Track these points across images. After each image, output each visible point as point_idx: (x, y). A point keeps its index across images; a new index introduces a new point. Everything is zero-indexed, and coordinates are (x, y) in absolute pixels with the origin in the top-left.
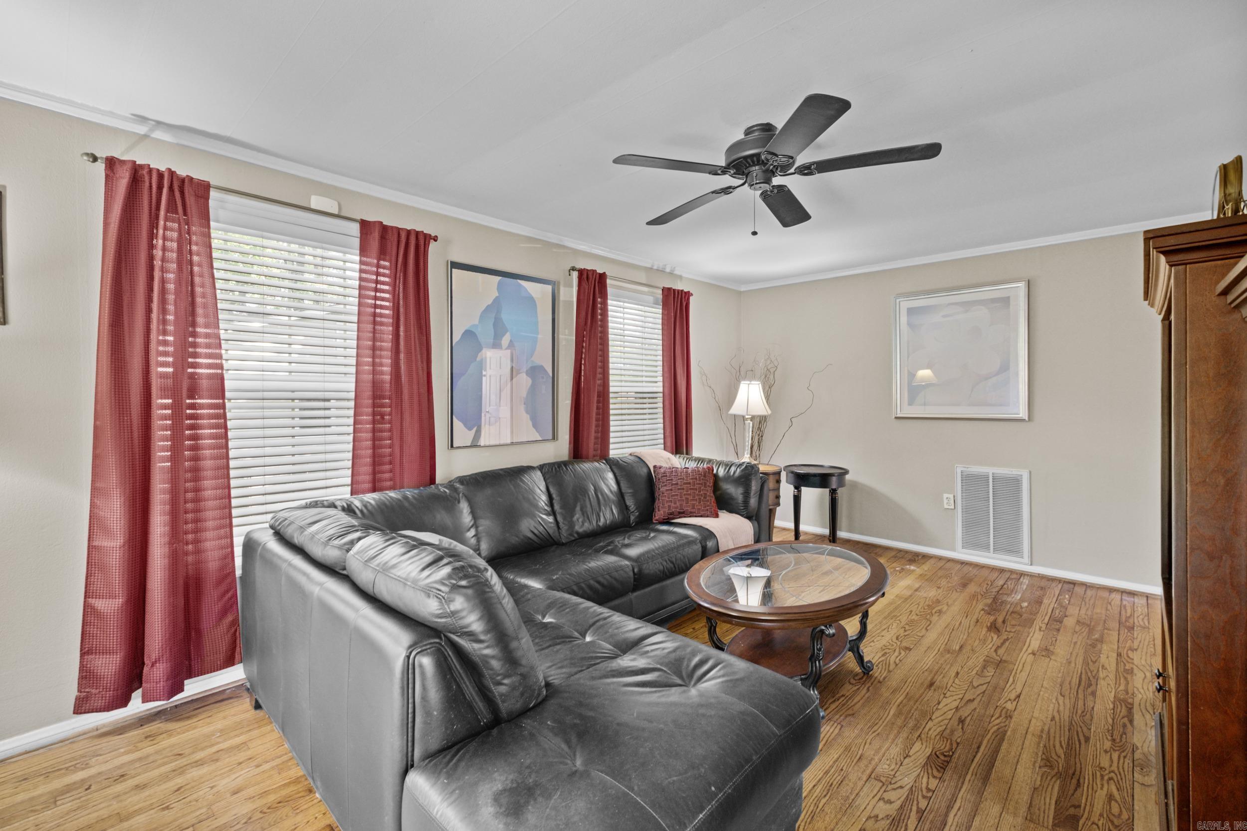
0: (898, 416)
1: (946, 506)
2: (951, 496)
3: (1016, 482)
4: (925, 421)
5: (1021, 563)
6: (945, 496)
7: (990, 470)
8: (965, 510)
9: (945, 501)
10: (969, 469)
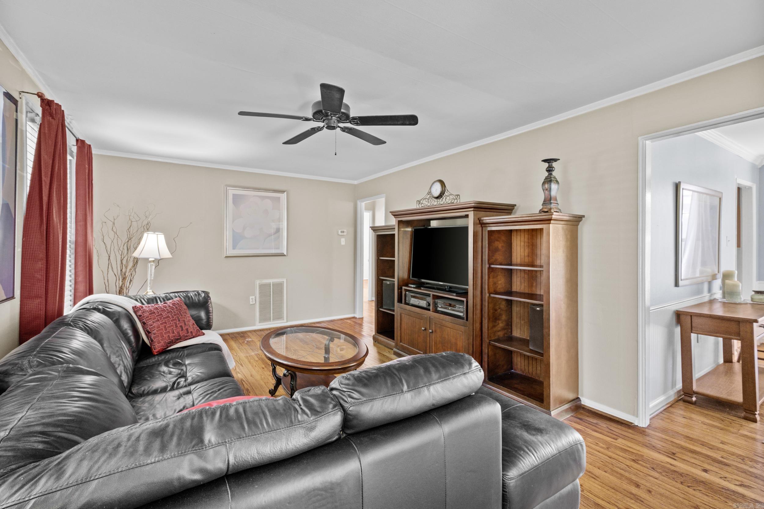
0: (228, 255)
1: (251, 303)
2: (254, 297)
3: (281, 285)
4: (242, 258)
5: (283, 323)
6: (251, 297)
7: (271, 281)
8: (261, 303)
9: (251, 300)
10: (263, 282)
